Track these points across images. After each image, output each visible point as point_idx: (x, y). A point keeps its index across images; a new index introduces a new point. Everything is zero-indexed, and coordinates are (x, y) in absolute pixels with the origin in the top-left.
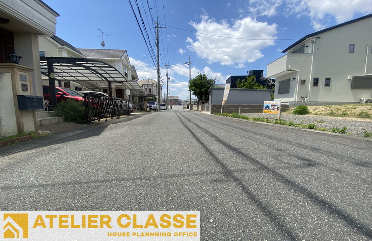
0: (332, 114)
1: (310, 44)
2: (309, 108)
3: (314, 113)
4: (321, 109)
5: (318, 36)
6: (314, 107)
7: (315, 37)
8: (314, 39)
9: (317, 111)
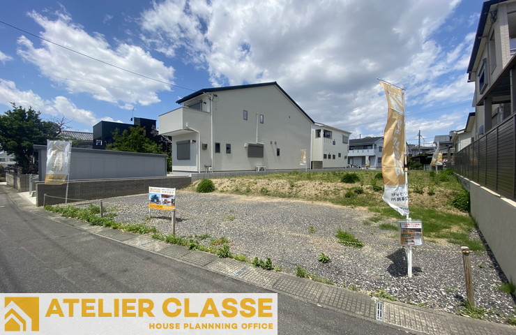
0: (237, 191)
1: (208, 101)
2: (214, 181)
3: (220, 189)
4: (226, 182)
5: (215, 93)
6: (219, 180)
7: (212, 93)
8: (211, 95)
9: (223, 186)
